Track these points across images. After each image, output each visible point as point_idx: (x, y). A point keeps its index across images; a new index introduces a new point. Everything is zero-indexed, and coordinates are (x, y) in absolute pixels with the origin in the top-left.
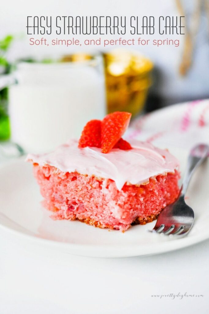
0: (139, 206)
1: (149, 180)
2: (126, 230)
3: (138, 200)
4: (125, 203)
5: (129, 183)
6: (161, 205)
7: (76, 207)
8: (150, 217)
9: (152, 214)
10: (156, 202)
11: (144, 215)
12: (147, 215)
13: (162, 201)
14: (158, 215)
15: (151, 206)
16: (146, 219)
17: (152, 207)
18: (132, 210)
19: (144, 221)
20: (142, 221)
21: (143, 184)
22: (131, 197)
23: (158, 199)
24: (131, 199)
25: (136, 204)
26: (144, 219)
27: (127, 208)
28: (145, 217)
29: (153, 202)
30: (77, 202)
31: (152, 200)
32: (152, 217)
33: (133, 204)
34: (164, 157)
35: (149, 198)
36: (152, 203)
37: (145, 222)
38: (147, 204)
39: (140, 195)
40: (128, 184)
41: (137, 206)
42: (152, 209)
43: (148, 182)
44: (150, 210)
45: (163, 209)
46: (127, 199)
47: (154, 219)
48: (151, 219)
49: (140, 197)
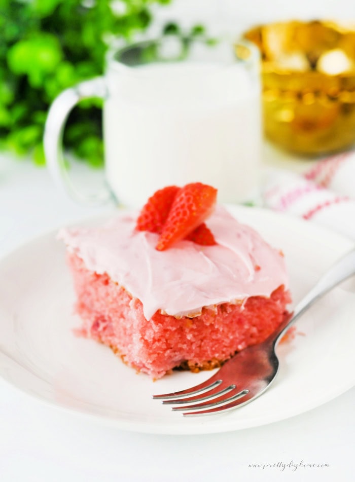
0: (185, 346)
1: (201, 310)
2: (159, 379)
3: (183, 337)
4: (154, 340)
5: (164, 312)
6: (235, 346)
7: (102, 325)
8: (209, 362)
9: (214, 358)
10: (223, 341)
11: (196, 360)
12: (204, 359)
13: (238, 341)
14: (227, 361)
15: (212, 347)
16: (201, 365)
17: (214, 349)
18: (168, 351)
19: (197, 367)
20: (192, 366)
21: (189, 315)
22: (168, 333)
23: (228, 337)
24: (167, 335)
25: (179, 342)
26: (196, 364)
27: (159, 348)
28: (198, 362)
29: (217, 340)
30: (106, 318)
31: (214, 337)
32: (213, 364)
33: (172, 342)
34: (258, 269)
35: (208, 335)
36: (214, 342)
37: (197, 369)
38: (203, 344)
39: (187, 330)
40: (162, 313)
41: (180, 346)
42: (213, 352)
43: (199, 313)
44: (209, 352)
45: (237, 352)
46: (159, 335)
47: (216, 366)
48: (210, 365)
49: (186, 333)
